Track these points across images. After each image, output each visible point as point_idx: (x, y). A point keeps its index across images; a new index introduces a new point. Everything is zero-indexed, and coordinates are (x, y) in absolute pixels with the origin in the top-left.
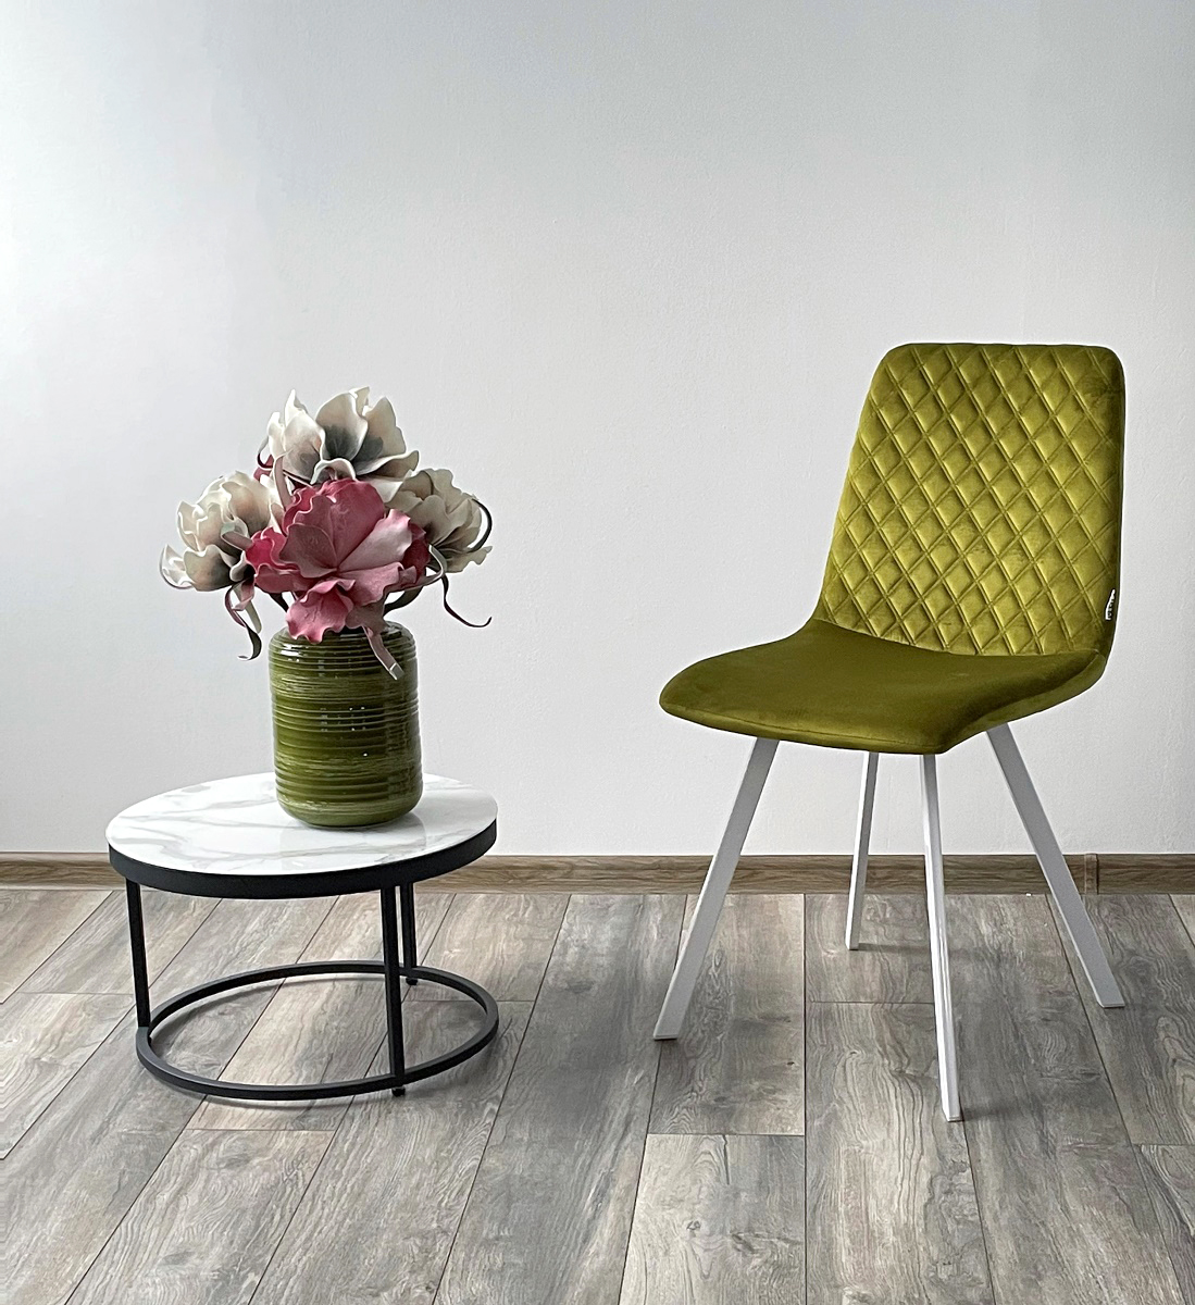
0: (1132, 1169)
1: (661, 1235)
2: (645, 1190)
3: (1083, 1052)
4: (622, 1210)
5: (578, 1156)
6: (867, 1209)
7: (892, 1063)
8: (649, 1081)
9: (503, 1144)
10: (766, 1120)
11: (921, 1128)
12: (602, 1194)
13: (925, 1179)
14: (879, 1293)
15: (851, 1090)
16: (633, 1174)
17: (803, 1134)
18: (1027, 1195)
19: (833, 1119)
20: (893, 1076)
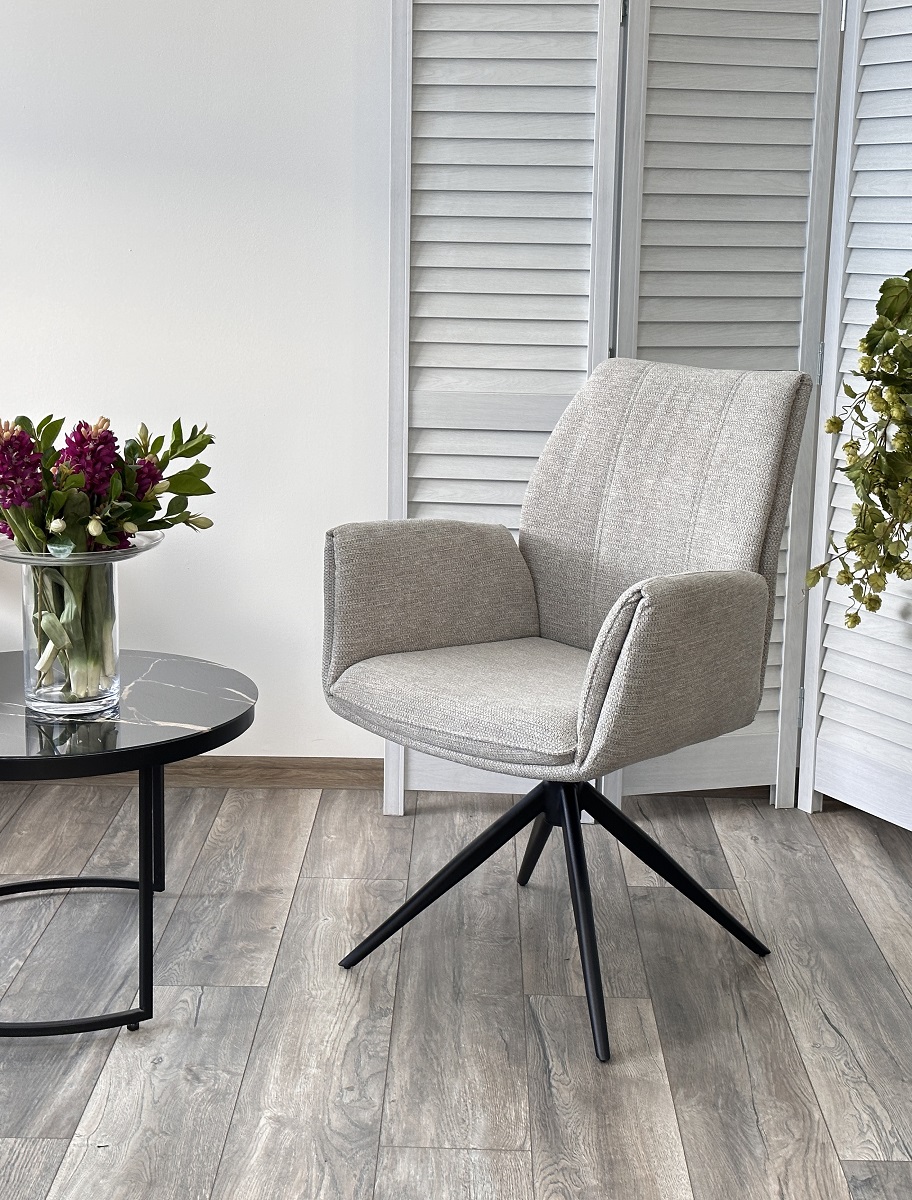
0: (519, 1014)
1: (128, 1068)
3: (507, 920)
5: (79, 1003)
6: (301, 1046)
7: (355, 928)
10: (240, 975)
11: (363, 980)
13: (354, 1023)
14: (291, 1115)
17: (266, 985)
18: (431, 1035)
19: (295, 974)
20: (352, 938)
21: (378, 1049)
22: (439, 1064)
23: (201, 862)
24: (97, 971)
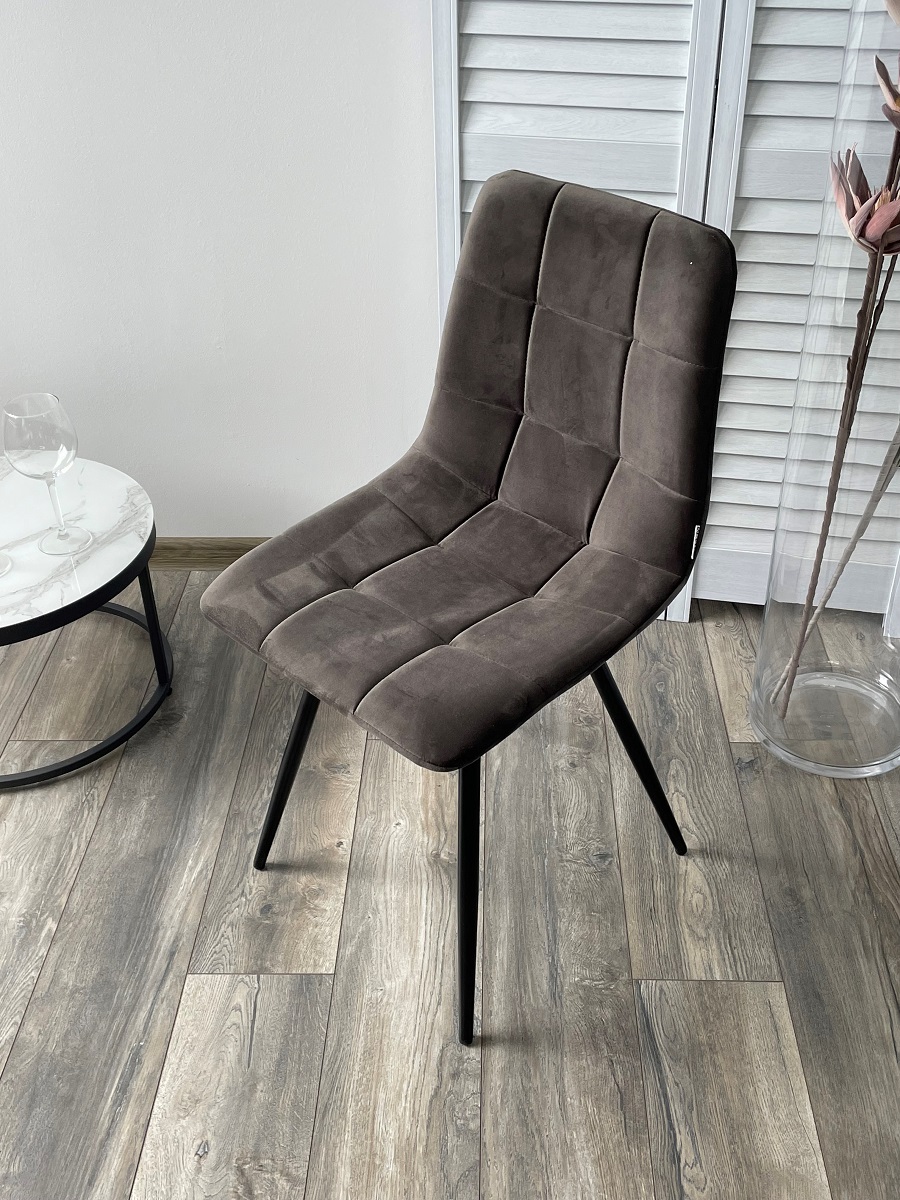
1: (168, 1168)
2: (167, 1079)
3: (602, 817)
4: (136, 1122)
5: (114, 1017)
6: (374, 1110)
7: (431, 840)
8: (207, 874)
9: (49, 997)
10: (302, 947)
11: (443, 954)
12: (124, 1089)
13: (436, 1052)
15: (388, 891)
16: (160, 1050)
17: (332, 971)
18: (529, 1078)
19: (365, 941)
20: (429, 863)
21: (468, 1113)
22: (542, 1146)
23: (260, 712)
24: (139, 942)
